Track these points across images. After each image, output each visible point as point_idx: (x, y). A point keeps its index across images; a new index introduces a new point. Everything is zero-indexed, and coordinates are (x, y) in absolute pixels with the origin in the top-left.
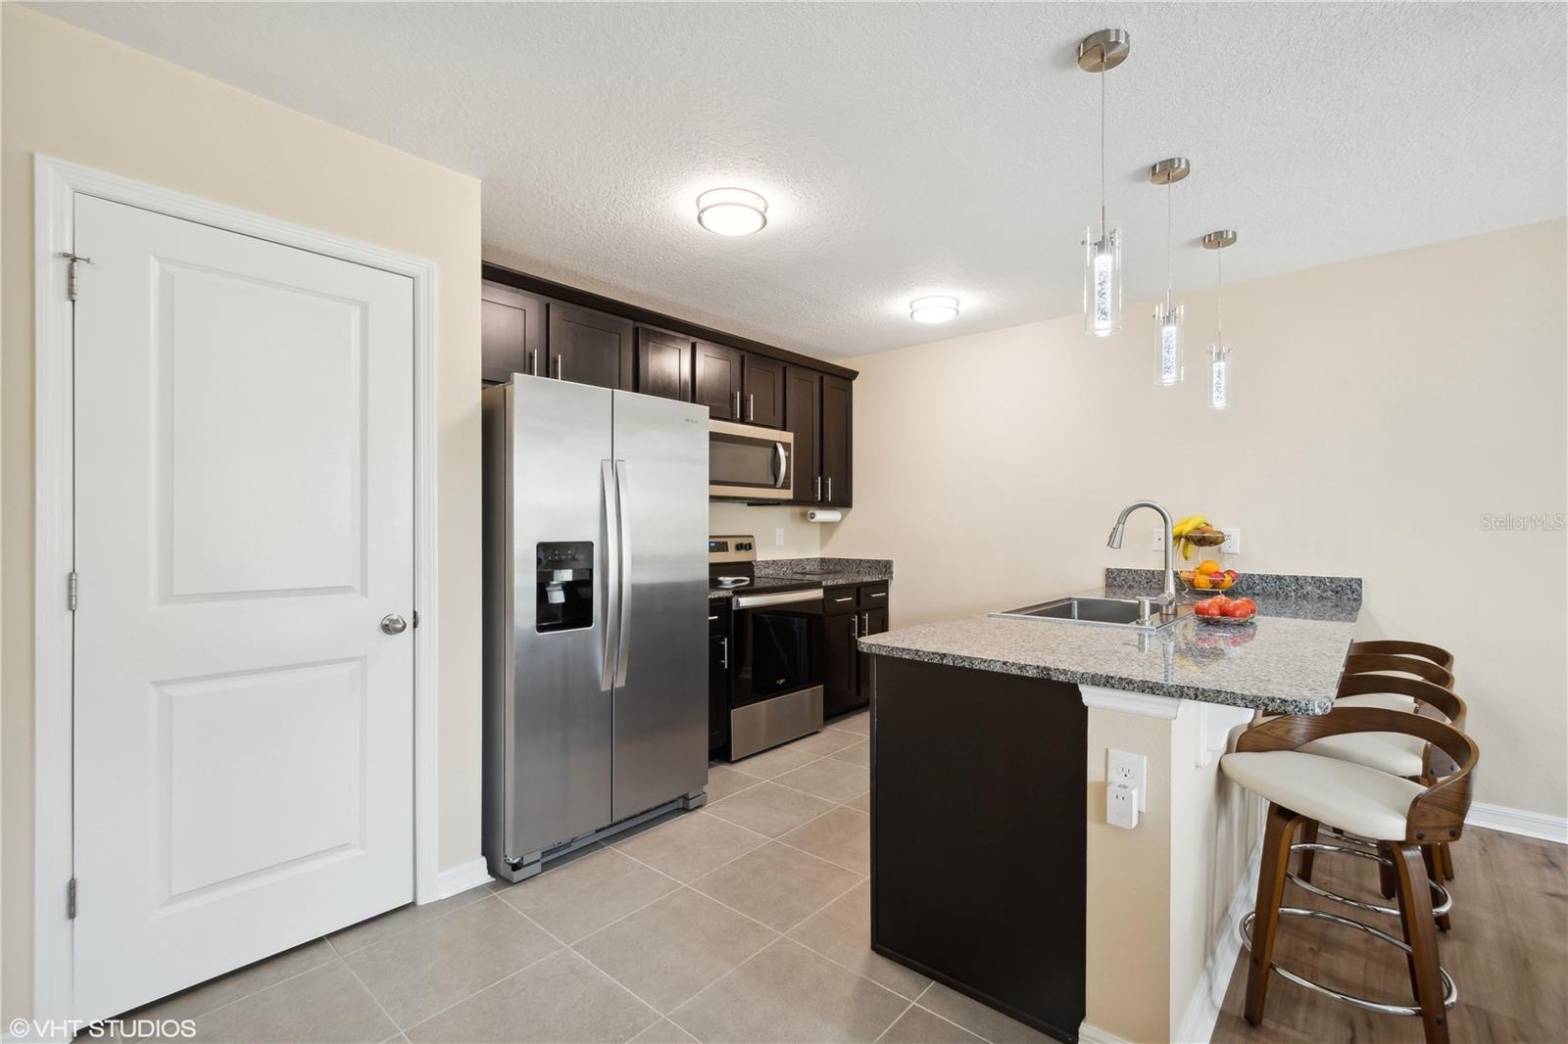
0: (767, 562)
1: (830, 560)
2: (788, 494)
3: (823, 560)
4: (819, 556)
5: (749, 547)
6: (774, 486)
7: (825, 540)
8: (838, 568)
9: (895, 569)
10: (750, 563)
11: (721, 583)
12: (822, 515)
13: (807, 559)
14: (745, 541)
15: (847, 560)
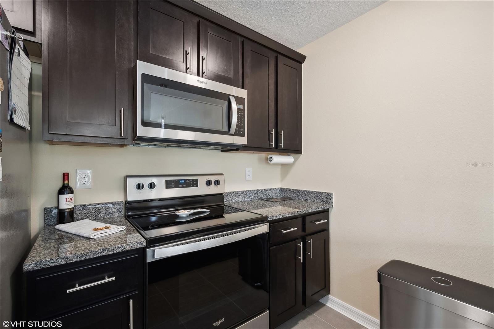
0: (237, 193)
1: (288, 190)
2: (243, 141)
3: (282, 190)
4: (280, 187)
5: (217, 183)
6: (227, 133)
7: (284, 175)
8: (292, 196)
9: (334, 200)
10: (221, 194)
11: (178, 216)
12: (278, 159)
13: (270, 189)
14: (213, 179)
15: (298, 191)
